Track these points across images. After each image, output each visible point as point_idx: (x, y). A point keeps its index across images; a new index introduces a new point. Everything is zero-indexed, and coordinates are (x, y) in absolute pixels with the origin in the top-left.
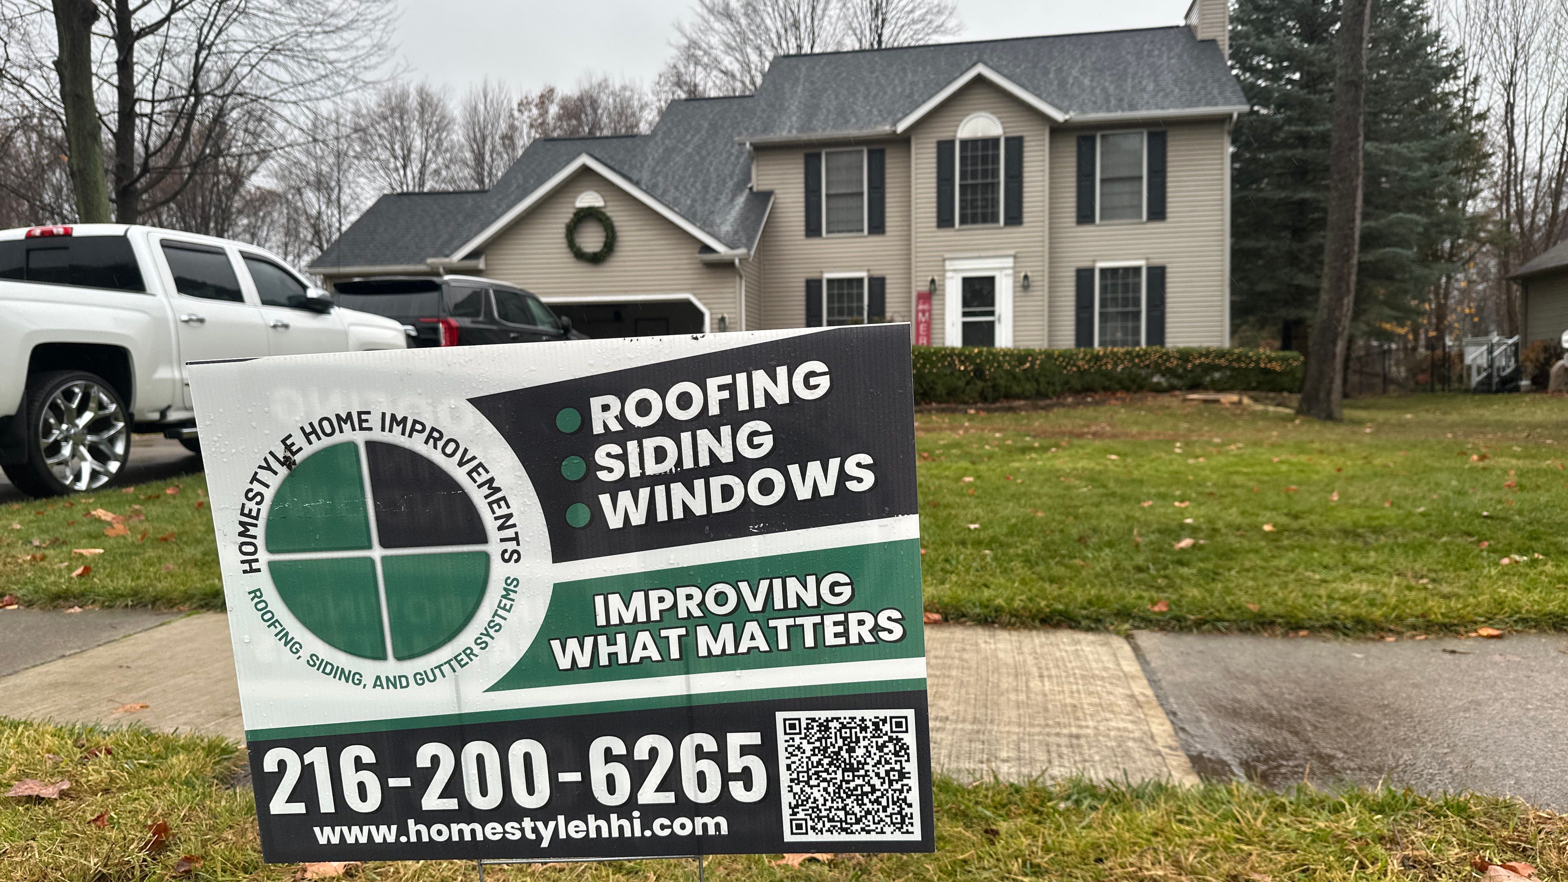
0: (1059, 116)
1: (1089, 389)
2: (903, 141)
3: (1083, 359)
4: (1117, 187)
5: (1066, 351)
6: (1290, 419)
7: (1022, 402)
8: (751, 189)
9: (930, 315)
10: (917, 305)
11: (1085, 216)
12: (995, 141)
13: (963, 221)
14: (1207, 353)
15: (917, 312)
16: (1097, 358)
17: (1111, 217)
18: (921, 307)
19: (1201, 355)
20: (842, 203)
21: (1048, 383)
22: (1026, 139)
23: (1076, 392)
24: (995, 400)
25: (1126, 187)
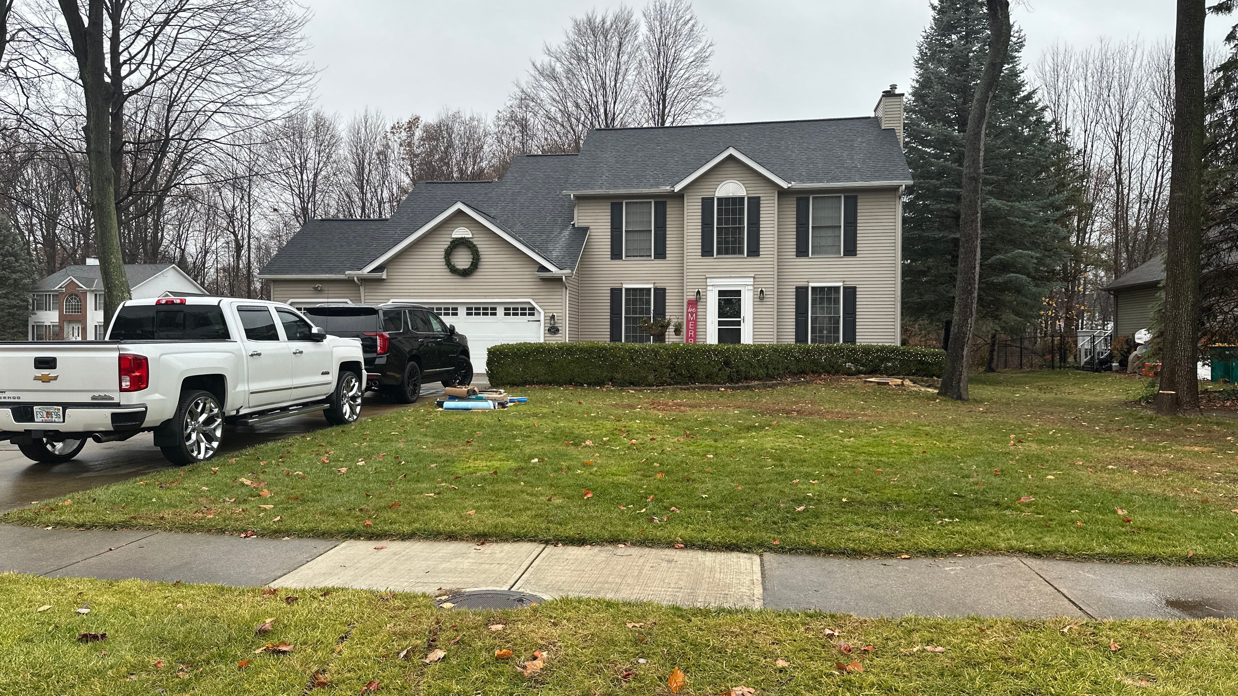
0: (785, 185)
1: (803, 372)
2: (680, 197)
3: (798, 352)
4: (823, 233)
5: (787, 346)
6: (933, 398)
7: (756, 382)
8: (574, 225)
9: (696, 315)
10: (688, 309)
11: (802, 251)
12: (742, 199)
13: (719, 253)
14: (883, 349)
15: (688, 313)
16: (808, 351)
17: (819, 253)
18: (690, 310)
19: (878, 350)
20: (636, 236)
21: (774, 369)
22: (762, 198)
23: (793, 374)
24: (739, 381)
25: (830, 233)
